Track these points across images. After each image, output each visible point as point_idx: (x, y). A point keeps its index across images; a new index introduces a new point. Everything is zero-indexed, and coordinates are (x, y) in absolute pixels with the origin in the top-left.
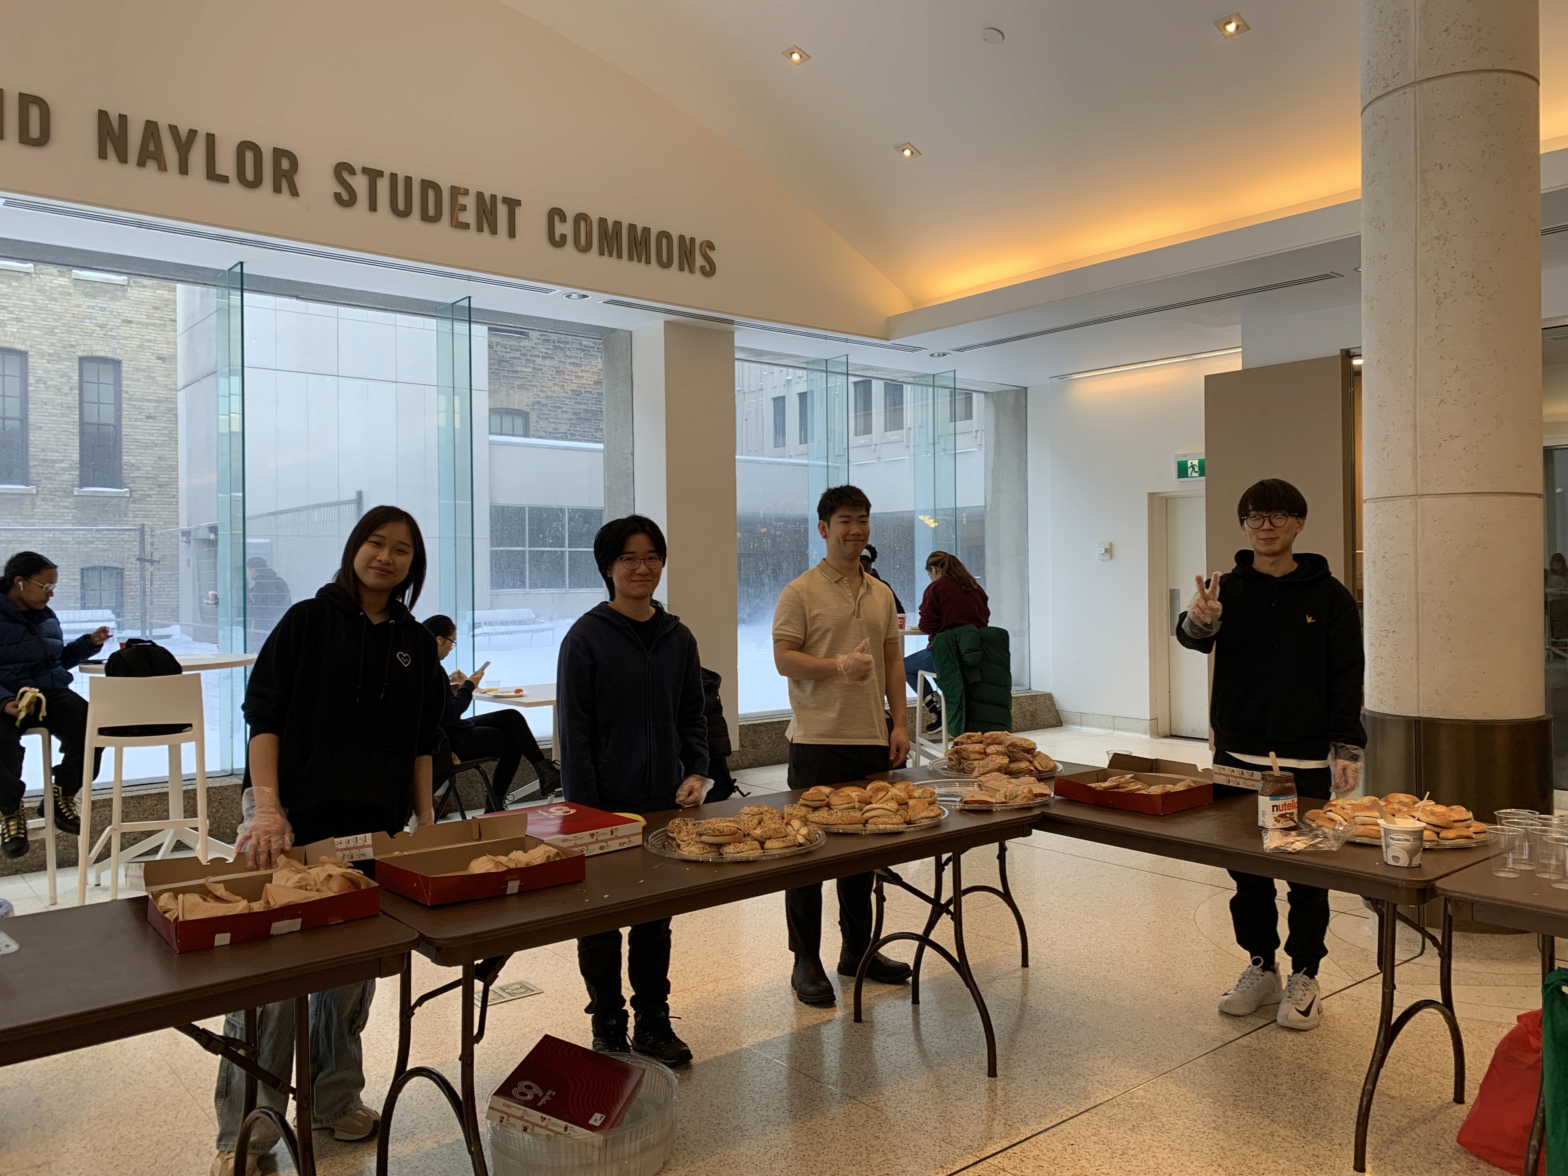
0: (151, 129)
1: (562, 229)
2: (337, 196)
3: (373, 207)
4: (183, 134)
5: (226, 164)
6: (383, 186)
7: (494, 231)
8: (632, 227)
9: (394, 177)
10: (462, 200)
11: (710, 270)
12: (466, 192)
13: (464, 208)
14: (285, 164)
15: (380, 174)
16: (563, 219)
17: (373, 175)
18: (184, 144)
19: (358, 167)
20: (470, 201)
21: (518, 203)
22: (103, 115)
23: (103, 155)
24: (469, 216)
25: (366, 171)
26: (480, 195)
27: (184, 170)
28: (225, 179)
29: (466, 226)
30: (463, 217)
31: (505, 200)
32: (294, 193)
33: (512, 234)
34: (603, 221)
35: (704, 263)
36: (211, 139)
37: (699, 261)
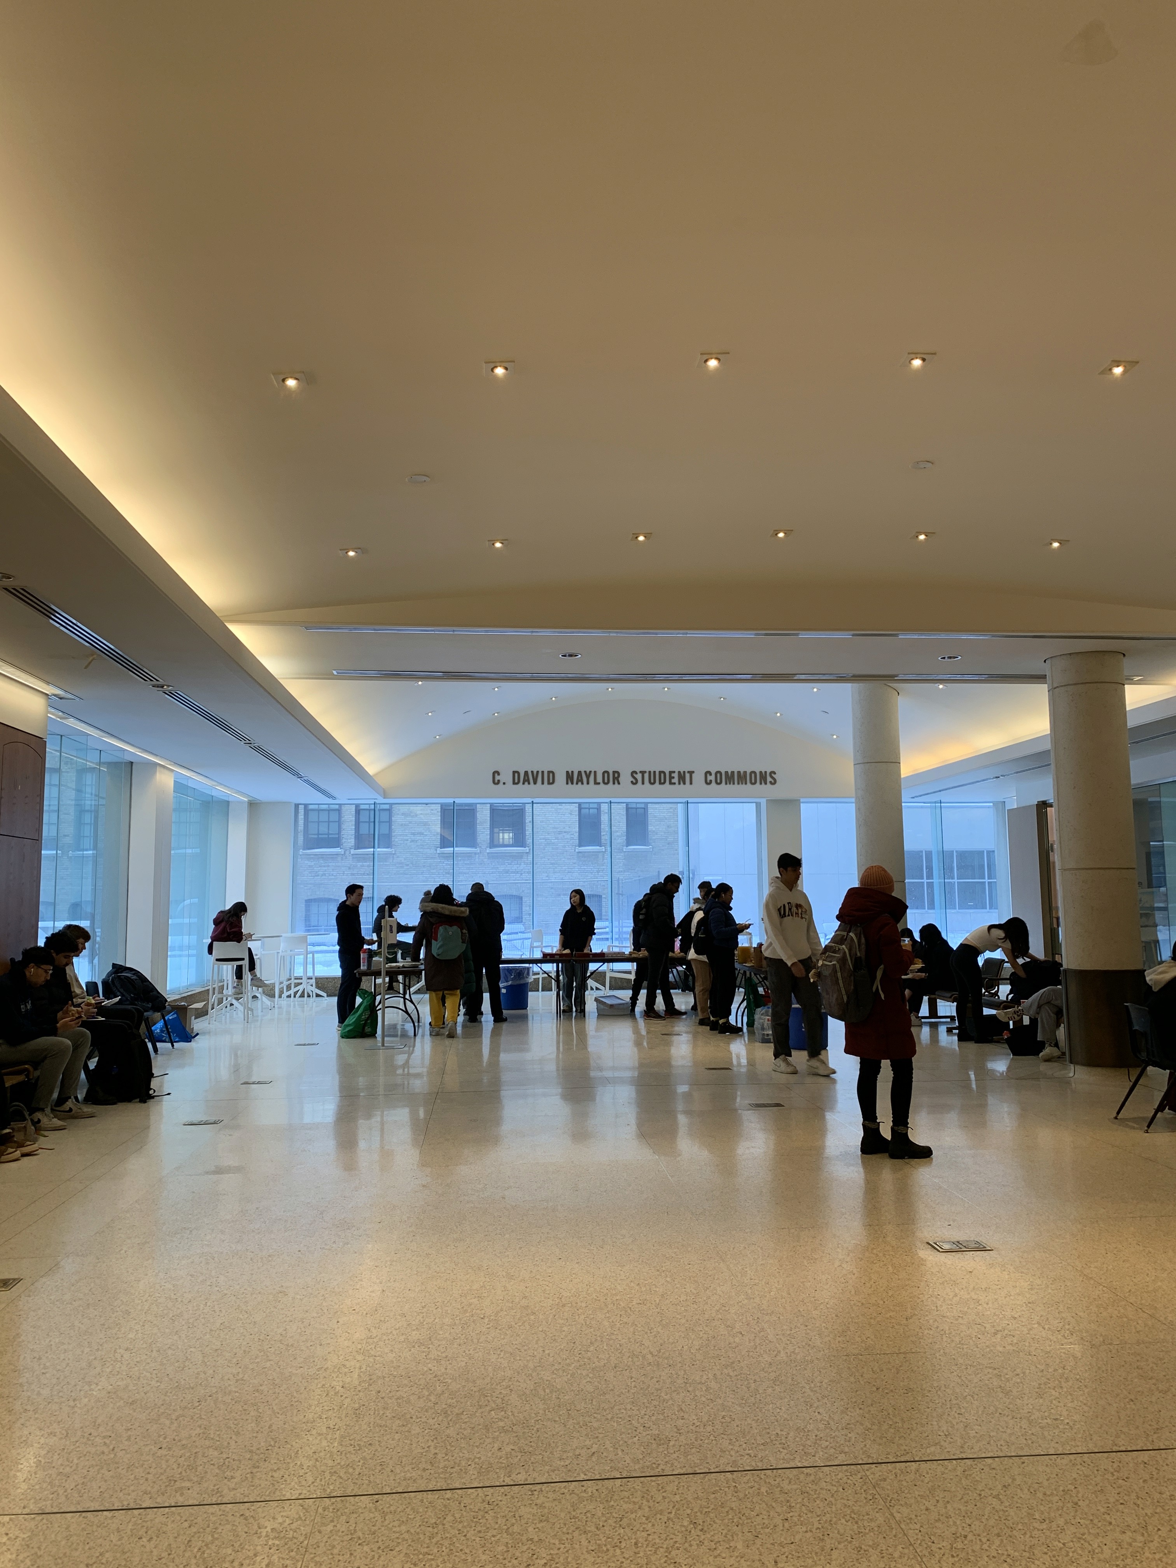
0: (580, 773)
1: (709, 778)
2: (632, 782)
3: (643, 783)
4: (588, 773)
5: (599, 779)
6: (646, 776)
7: (684, 783)
8: (739, 772)
9: (650, 772)
10: (673, 775)
11: (774, 782)
12: (674, 772)
13: (674, 777)
14: (616, 775)
15: (645, 772)
16: (711, 774)
17: (643, 773)
18: (588, 777)
19: (638, 772)
20: (676, 775)
21: (693, 772)
22: (567, 772)
23: (567, 783)
24: (676, 780)
25: (640, 772)
26: (679, 772)
27: (588, 783)
28: (599, 783)
29: (675, 784)
30: (673, 781)
31: (688, 772)
32: (619, 783)
33: (691, 783)
34: (726, 773)
35: (771, 780)
36: (595, 772)
37: (769, 779)
